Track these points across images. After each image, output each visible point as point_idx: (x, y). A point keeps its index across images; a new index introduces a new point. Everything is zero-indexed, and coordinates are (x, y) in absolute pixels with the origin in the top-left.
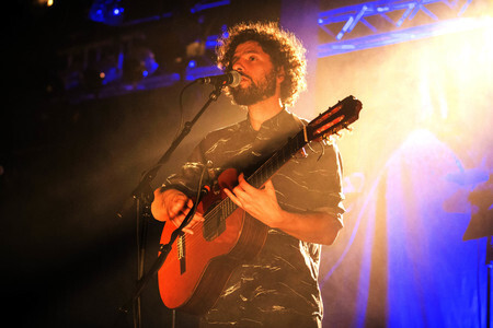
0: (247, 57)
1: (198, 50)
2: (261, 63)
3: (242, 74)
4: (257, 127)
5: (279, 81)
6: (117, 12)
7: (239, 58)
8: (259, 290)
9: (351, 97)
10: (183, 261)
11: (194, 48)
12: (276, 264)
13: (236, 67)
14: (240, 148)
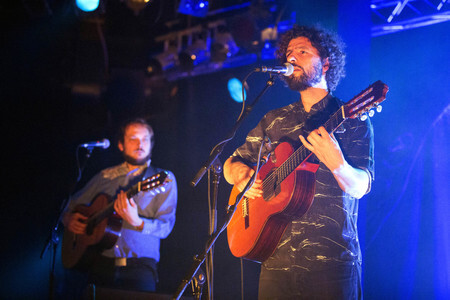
0: (299, 51)
1: (271, 35)
2: (311, 56)
3: (294, 65)
4: (308, 108)
5: (325, 70)
6: (202, 5)
7: (292, 52)
8: (305, 242)
9: (379, 81)
10: (247, 218)
11: (268, 33)
12: (320, 222)
13: (290, 59)
14: (293, 126)
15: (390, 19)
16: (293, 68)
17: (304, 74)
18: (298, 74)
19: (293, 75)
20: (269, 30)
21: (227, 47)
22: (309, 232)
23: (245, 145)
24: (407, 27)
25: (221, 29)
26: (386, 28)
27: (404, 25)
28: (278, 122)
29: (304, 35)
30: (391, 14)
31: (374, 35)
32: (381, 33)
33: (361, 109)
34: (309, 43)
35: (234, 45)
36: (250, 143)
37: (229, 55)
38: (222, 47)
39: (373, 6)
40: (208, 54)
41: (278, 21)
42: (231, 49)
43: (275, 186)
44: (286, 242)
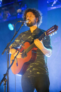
0: (30, 16)
1: (20, 11)
4: (32, 32)
5: (37, 21)
8: (34, 69)
9: (56, 25)
10: (17, 63)
11: (19, 11)
12: (38, 63)
13: (27, 18)
14: (28, 37)
15: (52, 5)
16: (28, 21)
17: (31, 22)
18: (30, 22)
19: (28, 23)
20: (19, 10)
21: (7, 15)
22: (35, 66)
23: (14, 42)
24: (57, 7)
25: (6, 10)
26: (52, 8)
27: (56, 7)
28: (24, 36)
29: (31, 11)
30: (52, 4)
31: (48, 10)
32: (50, 9)
33: (51, 33)
34: (33, 14)
35: (10, 14)
36: (16, 42)
37: (8, 17)
38: (6, 15)
39: (48, 2)
40: (2, 17)
41: (21, 7)
42: (9, 15)
43: (25, 55)
44: (28, 69)
